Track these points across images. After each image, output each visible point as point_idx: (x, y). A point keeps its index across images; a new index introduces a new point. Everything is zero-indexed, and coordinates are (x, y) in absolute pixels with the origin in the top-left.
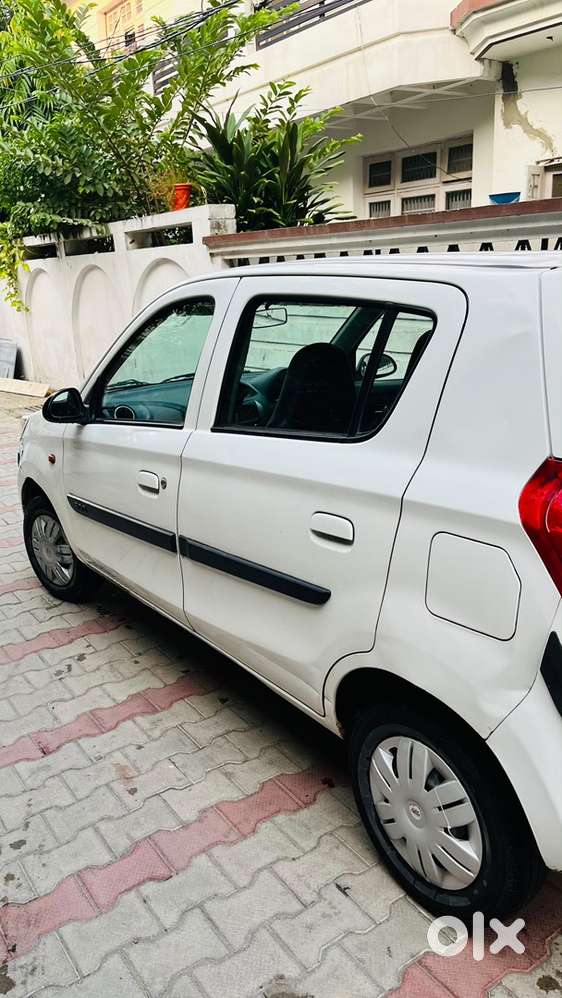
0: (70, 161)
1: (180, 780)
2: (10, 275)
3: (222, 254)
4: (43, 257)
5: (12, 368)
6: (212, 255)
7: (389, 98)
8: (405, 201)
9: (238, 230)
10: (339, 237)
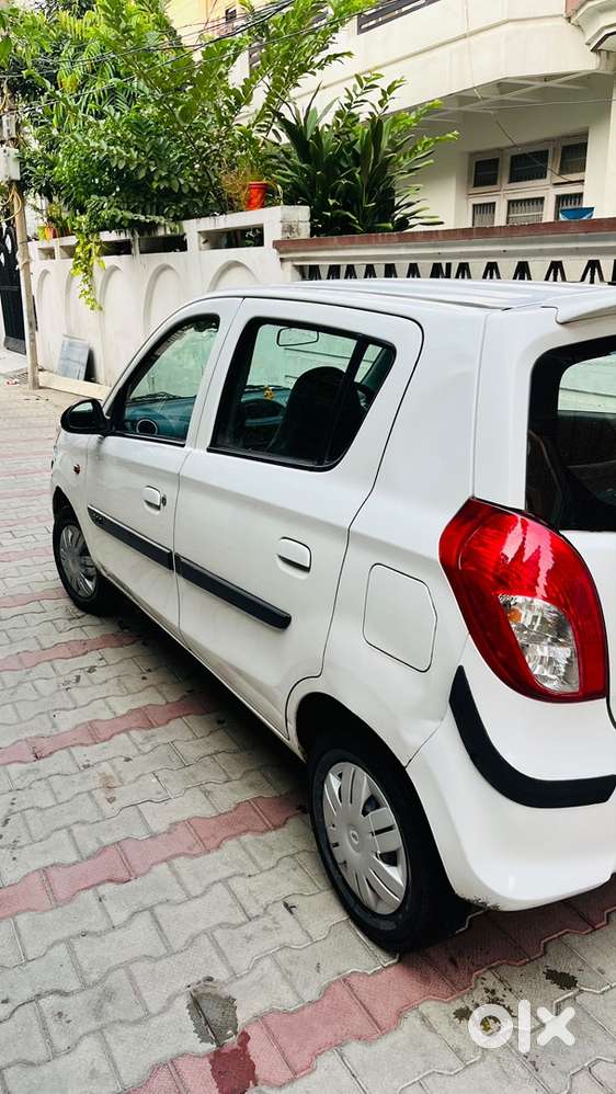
0: (146, 155)
1: (159, 793)
2: (85, 271)
3: (292, 259)
4: (119, 254)
5: (83, 369)
6: (282, 260)
7: (496, 90)
8: (511, 203)
9: (312, 235)
10: (408, 247)
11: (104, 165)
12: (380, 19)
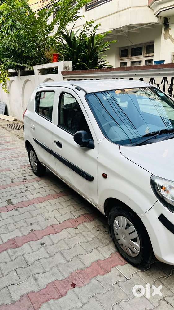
0: (21, 45)
2: (4, 81)
3: (67, 78)
4: (14, 76)
5: (4, 111)
6: (64, 78)
7: (127, 29)
8: (132, 62)
9: (73, 70)
10: (104, 73)
11: (8, 48)
12: (92, 7)
